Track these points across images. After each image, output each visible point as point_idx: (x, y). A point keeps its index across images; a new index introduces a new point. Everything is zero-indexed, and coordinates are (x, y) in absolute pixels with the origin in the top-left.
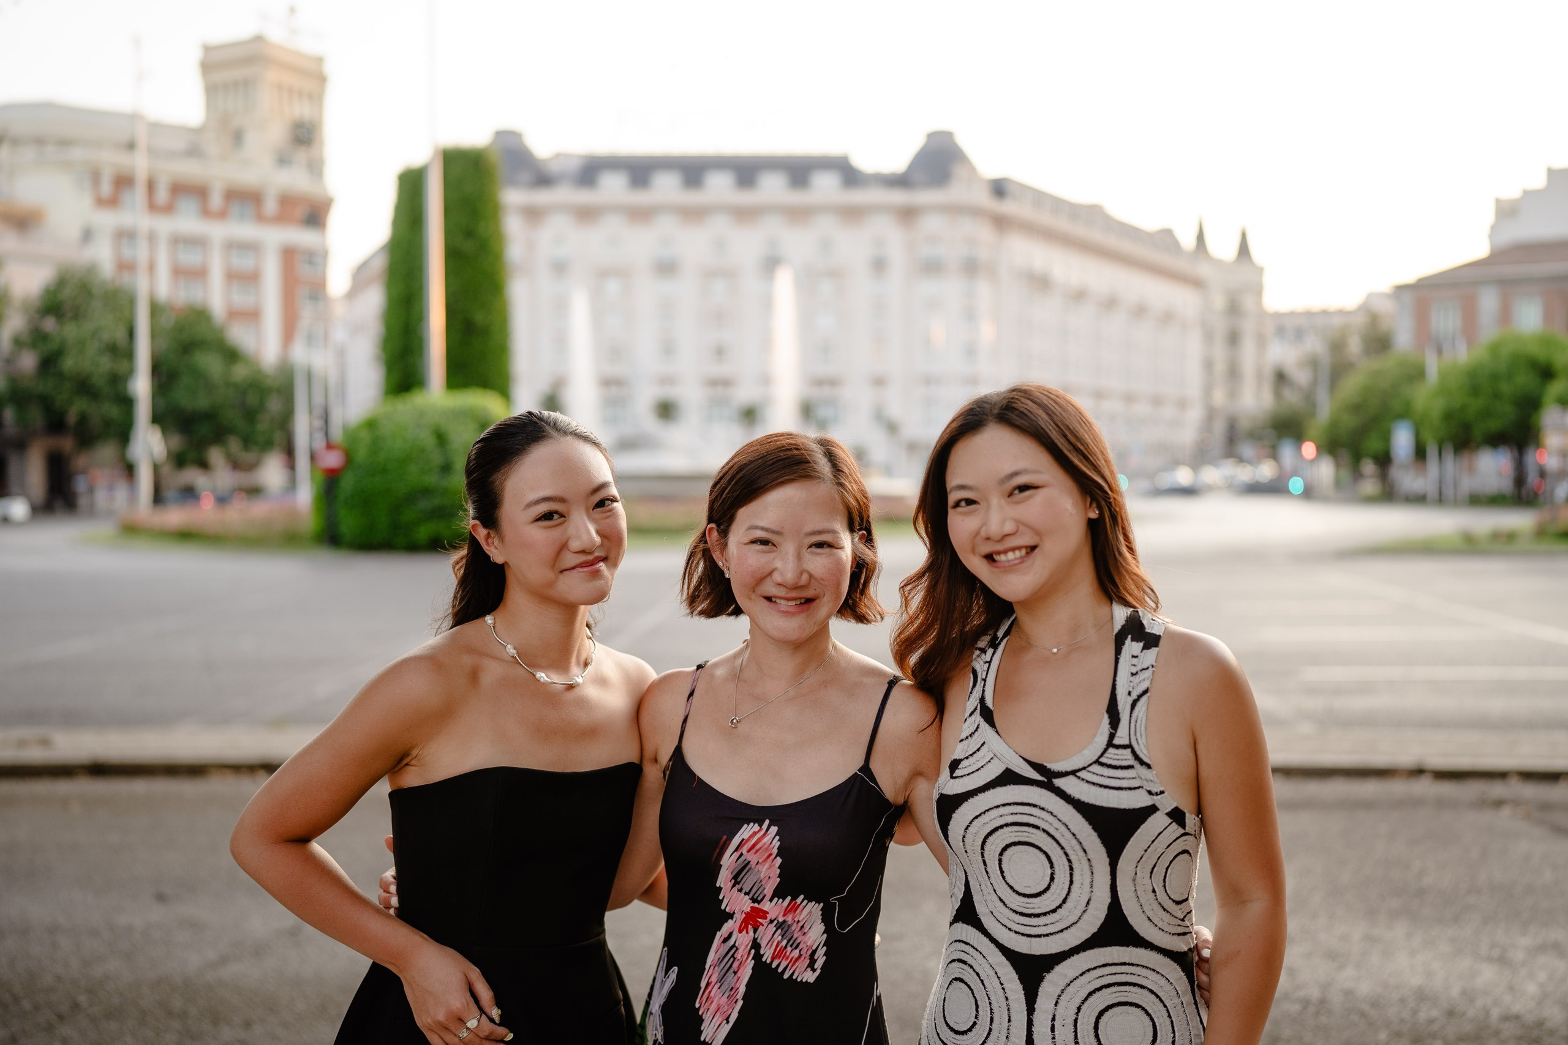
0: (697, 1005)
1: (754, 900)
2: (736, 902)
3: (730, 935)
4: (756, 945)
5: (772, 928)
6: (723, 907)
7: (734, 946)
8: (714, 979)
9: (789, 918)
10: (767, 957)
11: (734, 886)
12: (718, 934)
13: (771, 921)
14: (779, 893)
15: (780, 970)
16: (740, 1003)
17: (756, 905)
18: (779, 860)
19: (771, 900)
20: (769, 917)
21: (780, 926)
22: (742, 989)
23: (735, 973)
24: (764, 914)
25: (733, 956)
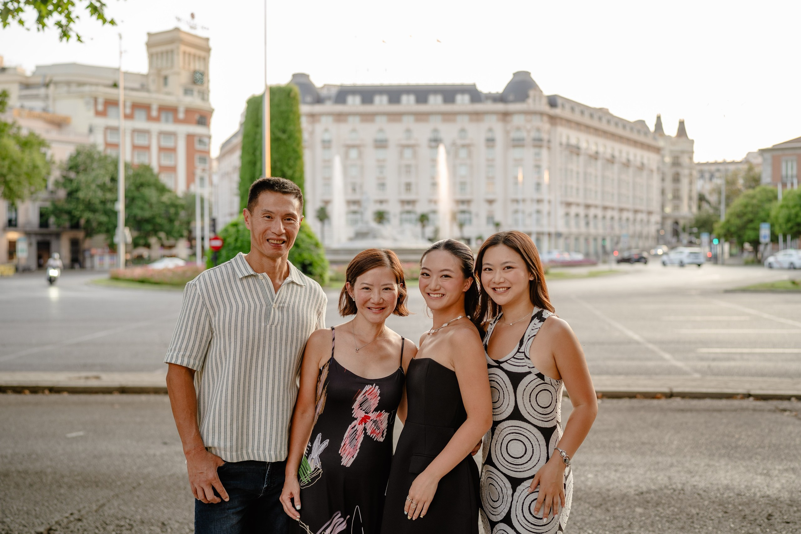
0: (340, 452)
2: (358, 413)
3: (355, 426)
4: (365, 429)
5: (372, 422)
8: (347, 442)
9: (378, 419)
10: (369, 434)
12: (350, 426)
13: (371, 420)
15: (373, 438)
19: (372, 413)
20: (371, 419)
21: (374, 422)
24: (369, 418)
25: (356, 433)
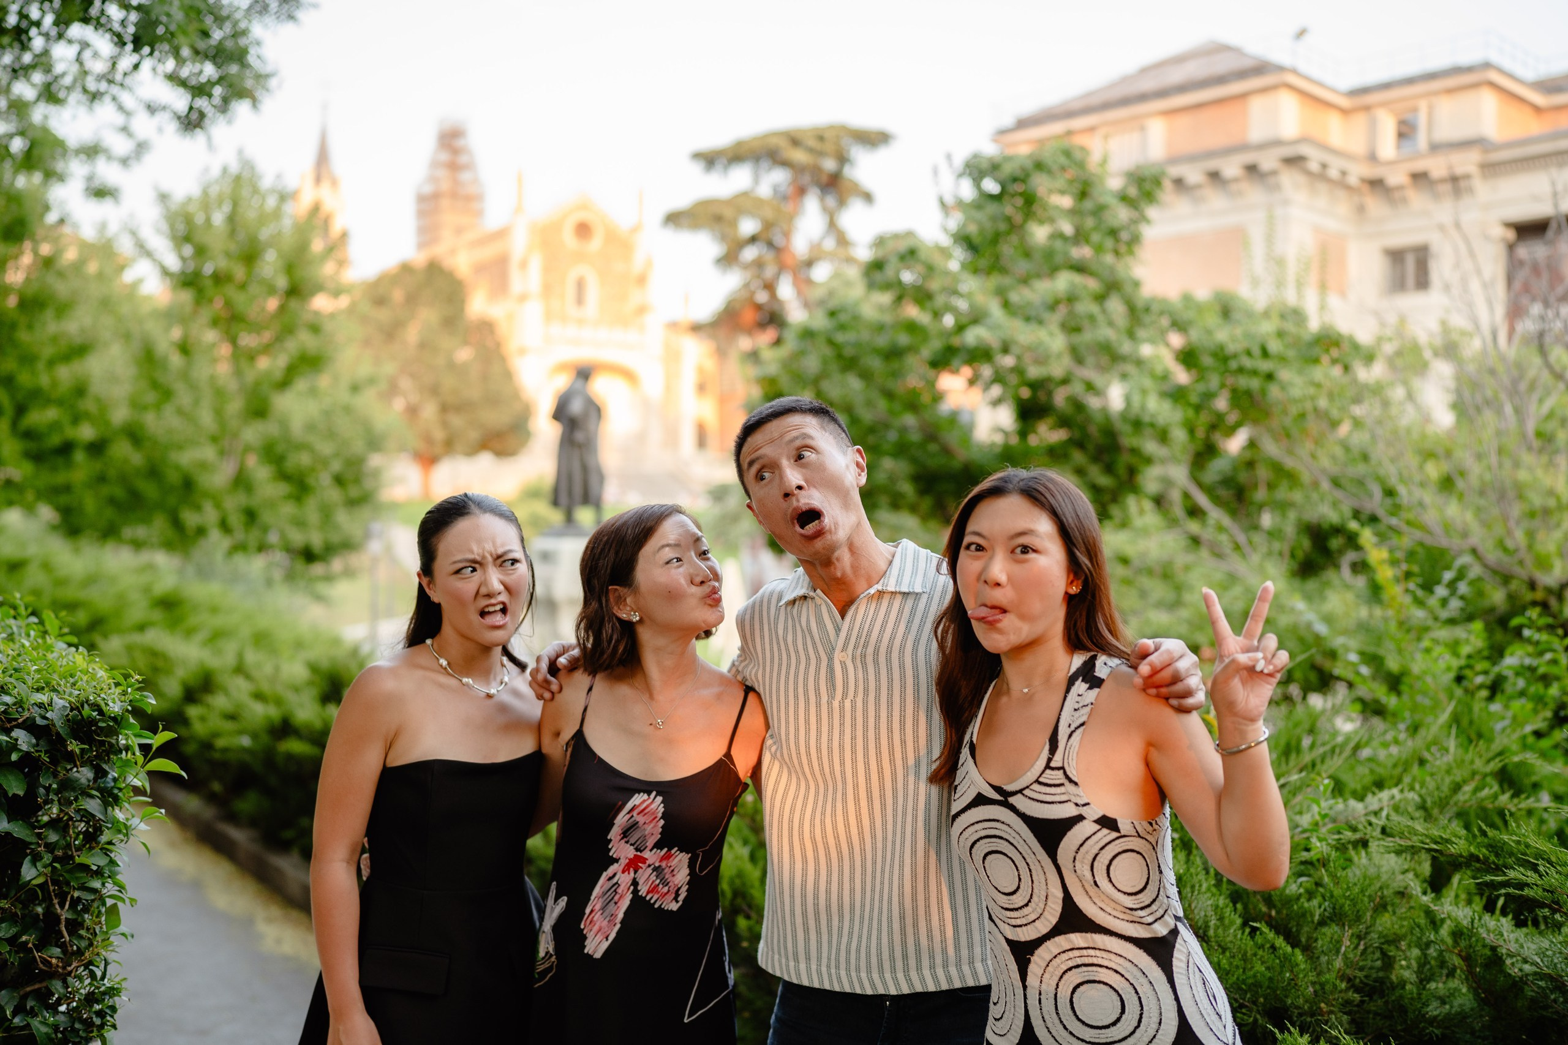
1: (637, 850)
6: (611, 854)
7: (617, 883)
11: (622, 839)
14: (658, 845)
16: (618, 926)
17: (639, 853)
18: (662, 822)
22: (621, 916)
23: (616, 903)
